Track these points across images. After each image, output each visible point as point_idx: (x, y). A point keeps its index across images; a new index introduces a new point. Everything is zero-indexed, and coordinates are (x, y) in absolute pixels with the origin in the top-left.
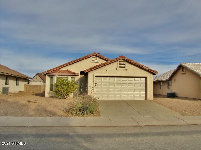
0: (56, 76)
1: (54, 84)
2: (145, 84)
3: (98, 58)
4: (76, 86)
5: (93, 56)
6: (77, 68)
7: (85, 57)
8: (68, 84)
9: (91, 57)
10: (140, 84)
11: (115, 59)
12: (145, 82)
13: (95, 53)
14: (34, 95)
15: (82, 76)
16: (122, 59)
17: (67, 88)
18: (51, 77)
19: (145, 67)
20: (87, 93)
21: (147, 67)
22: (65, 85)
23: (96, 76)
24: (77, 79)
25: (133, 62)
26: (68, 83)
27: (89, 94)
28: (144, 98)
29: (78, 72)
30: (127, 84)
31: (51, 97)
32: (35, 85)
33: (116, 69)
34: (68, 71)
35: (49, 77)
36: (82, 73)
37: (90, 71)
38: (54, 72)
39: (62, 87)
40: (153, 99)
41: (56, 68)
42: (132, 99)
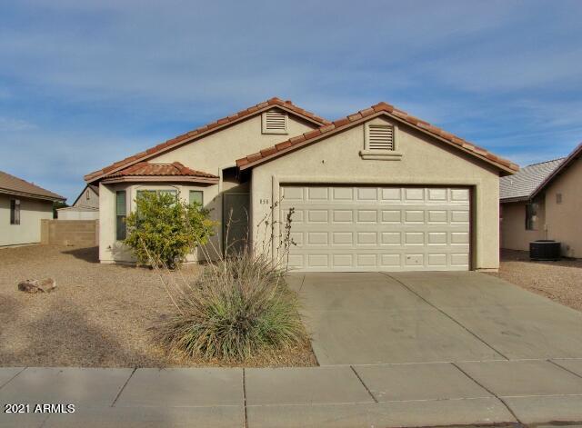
0: (133, 187)
1: (128, 214)
2: (467, 213)
3: (287, 117)
4: (207, 223)
5: (267, 111)
6: (210, 157)
7: (241, 114)
8: (176, 216)
9: (261, 114)
10: (449, 215)
11: (355, 117)
12: (468, 203)
13: (274, 101)
14: (70, 256)
15: (231, 185)
16: (383, 117)
17: (174, 231)
18: (118, 193)
19: (472, 148)
20: (250, 251)
21: (477, 148)
22: (168, 220)
23: (282, 184)
24: (210, 195)
25: (423, 126)
26: (176, 213)
27: (257, 254)
28: (466, 267)
29: (217, 171)
30: (402, 214)
31: (119, 263)
32: (75, 222)
33: (360, 155)
34: (179, 169)
35: (112, 191)
36: (229, 174)
37: (261, 164)
38: (126, 172)
39: (155, 226)
40: (497, 271)
41: (136, 157)
42: (419, 268)
